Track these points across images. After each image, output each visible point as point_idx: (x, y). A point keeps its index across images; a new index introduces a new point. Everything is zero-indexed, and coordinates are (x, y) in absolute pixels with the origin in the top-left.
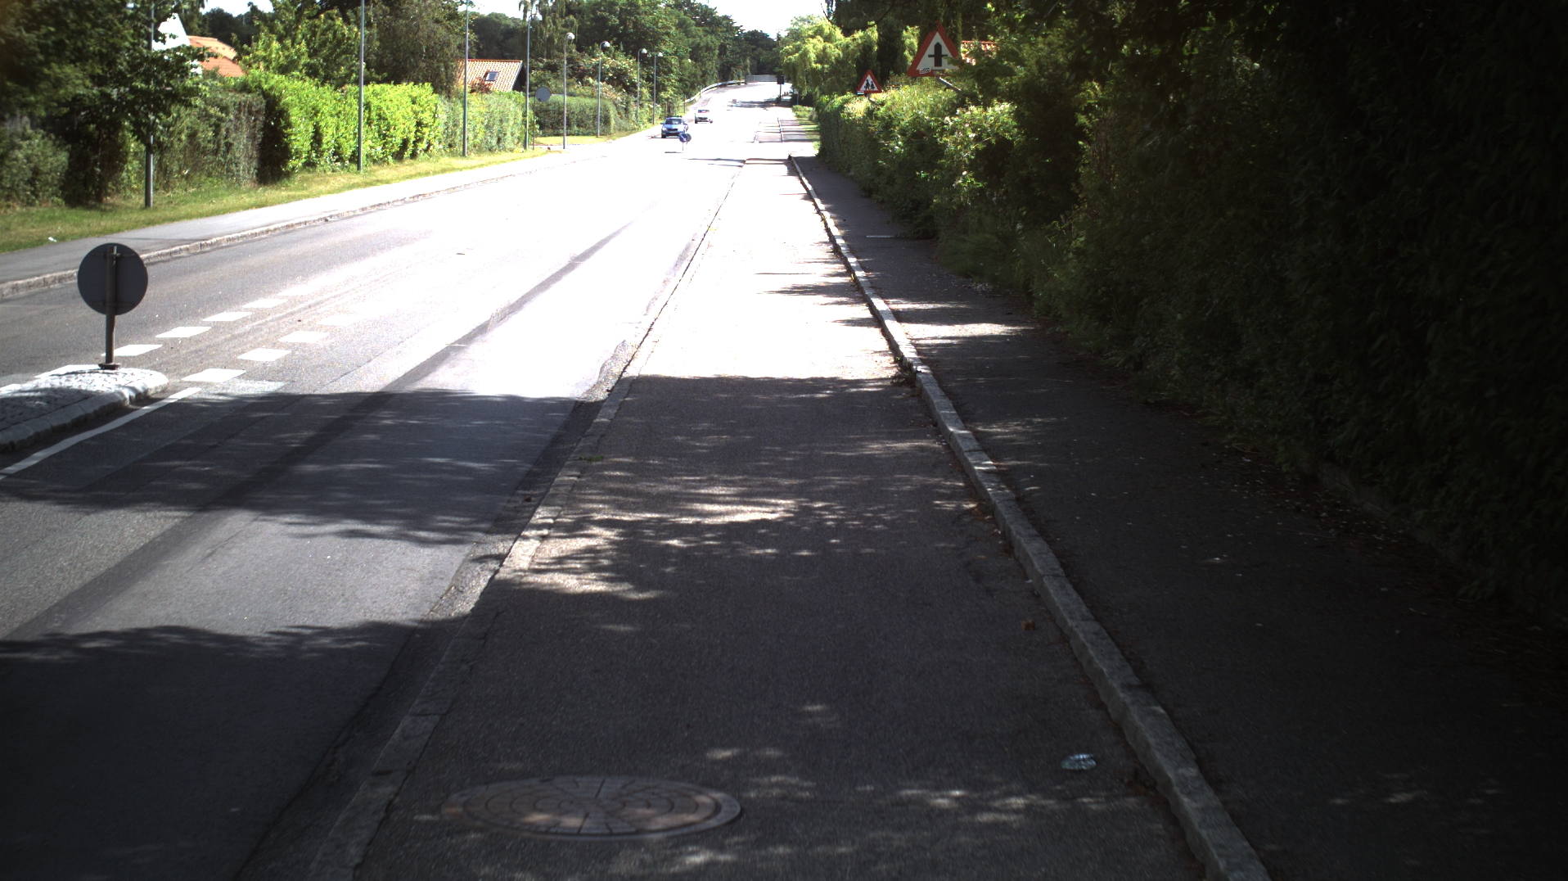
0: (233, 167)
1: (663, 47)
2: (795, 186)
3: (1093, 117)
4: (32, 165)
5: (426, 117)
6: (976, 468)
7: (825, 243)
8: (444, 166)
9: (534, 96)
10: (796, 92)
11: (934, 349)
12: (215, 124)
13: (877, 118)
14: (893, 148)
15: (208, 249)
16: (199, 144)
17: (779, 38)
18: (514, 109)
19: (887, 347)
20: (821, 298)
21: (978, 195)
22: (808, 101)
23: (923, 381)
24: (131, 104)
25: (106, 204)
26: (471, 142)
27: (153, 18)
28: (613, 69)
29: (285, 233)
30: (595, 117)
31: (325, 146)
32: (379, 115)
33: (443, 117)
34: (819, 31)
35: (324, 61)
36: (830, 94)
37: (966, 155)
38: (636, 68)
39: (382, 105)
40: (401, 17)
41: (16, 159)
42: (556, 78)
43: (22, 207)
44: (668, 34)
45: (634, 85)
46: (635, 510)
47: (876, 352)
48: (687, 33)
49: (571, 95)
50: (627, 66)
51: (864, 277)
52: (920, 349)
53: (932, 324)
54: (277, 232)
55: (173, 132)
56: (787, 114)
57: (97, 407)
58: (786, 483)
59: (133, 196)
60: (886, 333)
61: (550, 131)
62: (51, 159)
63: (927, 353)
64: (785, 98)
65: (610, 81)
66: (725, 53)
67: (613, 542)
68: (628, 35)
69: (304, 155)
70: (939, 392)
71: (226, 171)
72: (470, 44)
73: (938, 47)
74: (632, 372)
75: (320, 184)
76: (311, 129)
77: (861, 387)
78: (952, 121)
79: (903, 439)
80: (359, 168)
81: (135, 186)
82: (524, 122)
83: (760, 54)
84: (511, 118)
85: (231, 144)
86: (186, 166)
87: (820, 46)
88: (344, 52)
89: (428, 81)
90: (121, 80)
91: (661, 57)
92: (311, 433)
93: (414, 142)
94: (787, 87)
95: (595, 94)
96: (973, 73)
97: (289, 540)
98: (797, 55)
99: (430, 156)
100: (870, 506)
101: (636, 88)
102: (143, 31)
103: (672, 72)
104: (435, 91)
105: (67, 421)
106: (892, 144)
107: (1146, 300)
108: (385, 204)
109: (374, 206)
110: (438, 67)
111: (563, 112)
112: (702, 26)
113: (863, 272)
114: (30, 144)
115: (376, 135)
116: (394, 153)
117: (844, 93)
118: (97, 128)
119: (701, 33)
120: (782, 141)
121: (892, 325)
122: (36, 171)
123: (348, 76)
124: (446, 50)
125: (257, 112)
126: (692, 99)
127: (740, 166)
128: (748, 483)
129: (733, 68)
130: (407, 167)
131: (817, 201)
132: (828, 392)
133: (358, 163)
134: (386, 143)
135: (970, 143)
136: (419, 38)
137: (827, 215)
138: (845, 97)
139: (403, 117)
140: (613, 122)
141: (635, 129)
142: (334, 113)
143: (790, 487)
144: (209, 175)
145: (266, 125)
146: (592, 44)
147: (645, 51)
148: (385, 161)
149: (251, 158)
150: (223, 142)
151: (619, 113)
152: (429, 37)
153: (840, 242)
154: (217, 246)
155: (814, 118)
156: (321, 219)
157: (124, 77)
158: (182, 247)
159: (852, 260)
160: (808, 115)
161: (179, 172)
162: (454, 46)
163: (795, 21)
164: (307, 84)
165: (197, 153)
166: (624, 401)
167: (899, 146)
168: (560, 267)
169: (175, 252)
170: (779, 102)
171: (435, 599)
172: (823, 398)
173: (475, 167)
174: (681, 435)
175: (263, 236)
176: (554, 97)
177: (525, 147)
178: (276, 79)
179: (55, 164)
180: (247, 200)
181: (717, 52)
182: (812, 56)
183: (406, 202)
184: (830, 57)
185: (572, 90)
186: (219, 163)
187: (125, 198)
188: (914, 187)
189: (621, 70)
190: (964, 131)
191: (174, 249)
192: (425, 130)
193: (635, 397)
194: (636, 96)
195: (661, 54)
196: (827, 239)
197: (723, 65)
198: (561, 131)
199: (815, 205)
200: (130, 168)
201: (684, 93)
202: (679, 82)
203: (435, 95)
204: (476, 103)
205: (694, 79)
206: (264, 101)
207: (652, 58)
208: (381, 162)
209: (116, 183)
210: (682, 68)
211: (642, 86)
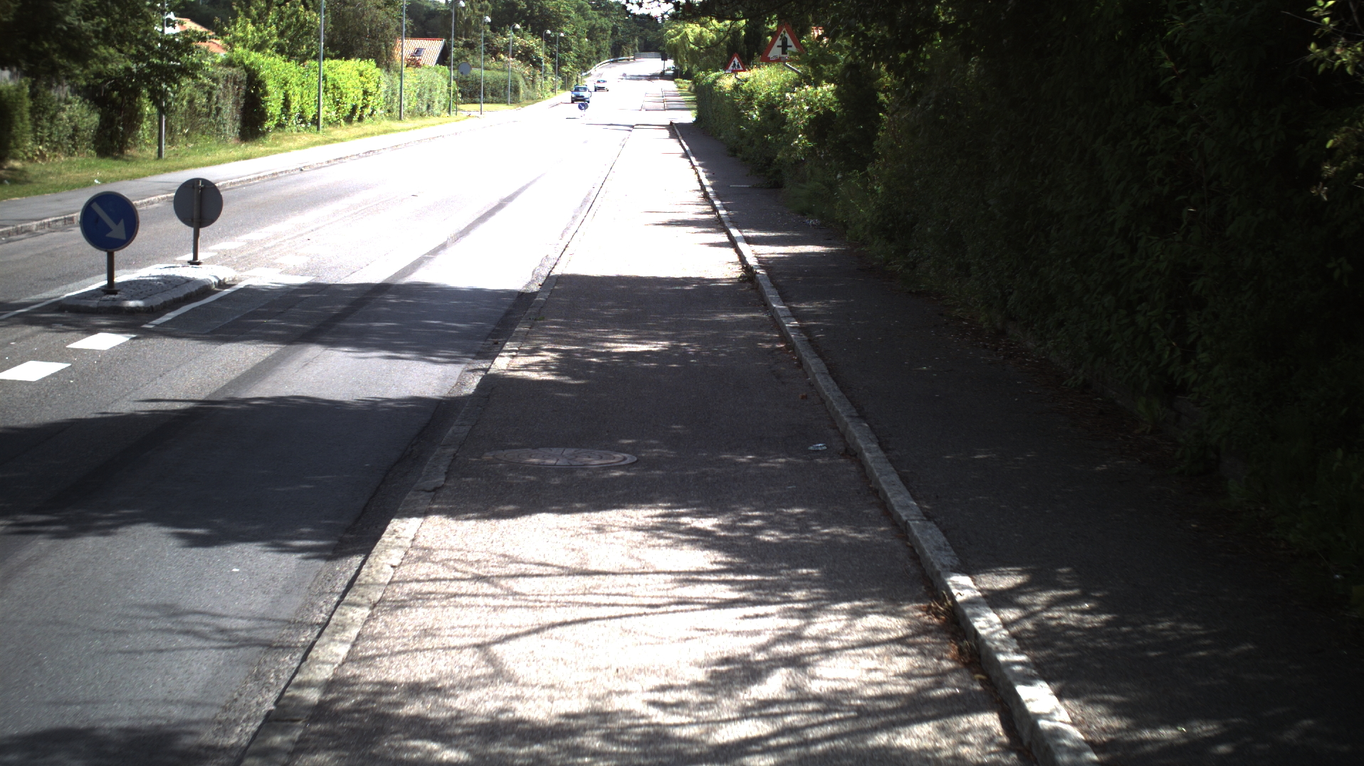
0: (221, 127)
1: (564, 28)
2: (675, 147)
3: (889, 95)
4: (73, 124)
5: (371, 87)
6: (787, 326)
7: (698, 190)
8: (385, 128)
9: (457, 69)
10: (678, 67)
12: (208, 92)
13: (741, 91)
16: (196, 108)
17: (663, 21)
18: (440, 80)
19: (738, 259)
21: (810, 153)
22: (688, 76)
23: (760, 279)
24: (148, 75)
25: (128, 156)
26: (406, 108)
27: (166, 8)
28: (522, 47)
29: (272, 179)
30: (506, 87)
31: (292, 111)
32: (334, 85)
33: (384, 87)
35: (289, 41)
36: (706, 70)
37: (801, 124)
38: (541, 47)
39: (336, 77)
40: (348, 4)
41: (61, 119)
42: (474, 54)
43: (66, 157)
44: (568, 17)
45: (539, 60)
46: (568, 345)
47: (730, 263)
48: (584, 16)
49: (486, 69)
50: (534, 45)
51: (725, 215)
52: (760, 260)
55: (178, 98)
56: (670, 86)
57: (197, 288)
59: (148, 150)
61: (471, 99)
62: (86, 120)
63: (763, 262)
64: (668, 72)
65: (519, 57)
66: (617, 34)
67: (557, 359)
68: (534, 18)
69: (276, 118)
70: (769, 284)
71: (216, 131)
72: (406, 26)
73: (785, 40)
74: (556, 273)
75: (289, 142)
76: (282, 97)
78: (791, 96)
79: (743, 312)
80: (318, 129)
81: (148, 142)
82: (449, 92)
83: (648, 34)
84: (439, 88)
85: (220, 109)
86: (186, 126)
87: (698, 30)
88: (306, 33)
89: (371, 57)
90: (140, 57)
91: (562, 37)
92: (344, 306)
93: (361, 108)
94: (670, 63)
95: (507, 68)
97: (352, 360)
98: (678, 37)
99: (374, 120)
100: (717, 345)
101: (541, 63)
103: (572, 50)
104: (377, 66)
105: (181, 295)
106: (751, 113)
108: (344, 158)
109: (336, 159)
110: (380, 46)
111: (480, 83)
112: (597, 10)
113: (725, 211)
114: (71, 107)
115: (332, 102)
116: (345, 117)
117: (717, 71)
118: (120, 95)
119: (596, 16)
120: (665, 110)
121: (743, 246)
122: (75, 129)
123: (309, 53)
124: (386, 31)
125: (240, 82)
126: (588, 72)
127: (629, 131)
128: (636, 334)
129: (623, 47)
130: (355, 129)
131: (693, 159)
133: (318, 124)
134: (339, 109)
136: (364, 21)
137: (700, 169)
138: (718, 73)
139: (353, 87)
140: (522, 91)
141: (540, 98)
142: (299, 83)
143: (665, 336)
144: (203, 133)
145: (247, 93)
146: (505, 26)
147: (549, 32)
148: (338, 124)
149: (235, 120)
150: (214, 107)
151: (527, 84)
152: (372, 20)
153: (709, 189)
155: (692, 90)
159: (717, 203)
160: (687, 86)
161: (181, 131)
162: (393, 28)
164: (277, 60)
165: (194, 115)
167: (756, 115)
168: (492, 206)
170: (663, 76)
171: (450, 388)
172: (689, 289)
173: (410, 129)
174: (594, 308)
176: (475, 71)
177: (449, 112)
178: (254, 55)
179: (91, 123)
180: (235, 154)
181: (610, 32)
182: (691, 38)
183: (360, 157)
184: (706, 40)
185: (487, 64)
186: (211, 124)
187: (141, 151)
188: (764, 147)
189: (528, 48)
190: (800, 105)
192: (370, 98)
194: (541, 70)
195: (562, 35)
196: (699, 188)
197: (615, 44)
198: (478, 100)
199: (691, 162)
200: (145, 127)
201: (582, 67)
202: (577, 58)
203: (379, 69)
204: (410, 75)
205: (589, 56)
206: (246, 74)
207: (555, 38)
208: (334, 124)
209: (135, 139)
210: (580, 46)
211: (546, 62)
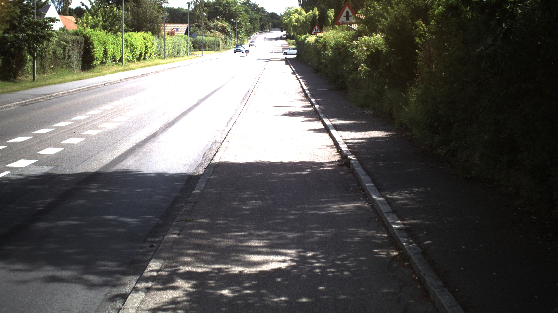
0: (71, 64)
1: (239, 18)
2: (288, 69)
3: (423, 39)
5: (149, 44)
6: (394, 226)
7: (301, 92)
8: (156, 63)
9: (191, 37)
10: (288, 34)
11: (355, 145)
12: (63, 48)
13: (320, 43)
14: (328, 55)
15: (52, 98)
16: (57, 55)
17: (281, 15)
18: (183, 41)
19: (333, 143)
20: (301, 118)
21: (368, 74)
22: (292, 38)
23: (354, 165)
24: (26, 41)
25: (18, 80)
26: (167, 54)
27: (35, 6)
28: (221, 26)
30: (214, 44)
31: (108, 56)
32: (131, 44)
33: (156, 44)
34: (296, 11)
35: (109, 24)
36: (300, 34)
37: (363, 58)
38: (229, 26)
39: (132, 40)
40: (140, 8)
42: (200, 30)
44: (241, 14)
45: (229, 32)
47: (328, 146)
48: (248, 13)
49: (206, 36)
50: (226, 25)
51: (318, 108)
52: (350, 146)
53: (351, 131)
54: (84, 90)
55: (46, 51)
56: (285, 42)
58: (291, 236)
59: (30, 76)
60: (331, 136)
61: (198, 49)
63: (353, 148)
64: (284, 36)
65: (220, 31)
66: (262, 21)
67: (188, 294)
68: (226, 14)
69: (100, 59)
70: (363, 172)
71: (69, 66)
72: (166, 17)
73: (347, 13)
74: (216, 160)
75: (106, 70)
76: (103, 49)
77: (324, 167)
78: (356, 42)
79: (349, 201)
80: (122, 64)
81: (30, 72)
82: (187, 46)
83: (275, 21)
84: (183, 45)
85: (70, 56)
86: (52, 64)
87: (297, 17)
88: (117, 20)
89: (150, 31)
90: (22, 31)
91: (238, 22)
92: (52, 200)
93: (144, 54)
94: (284, 33)
95: (214, 36)
96: (364, 22)
98: (288, 20)
99: (151, 59)
100: (339, 255)
101: (229, 33)
102: (31, 11)
103: (243, 27)
107: (456, 124)
108: (130, 78)
109: (125, 79)
110: (154, 26)
111: (202, 42)
112: (253, 11)
113: (318, 106)
115: (130, 51)
116: (137, 58)
117: (305, 34)
118: (14, 50)
119: (253, 14)
121: (333, 132)
123: (118, 29)
124: (157, 19)
125: (81, 43)
126: (250, 37)
127: (267, 61)
128: (270, 237)
129: (265, 26)
130: (142, 63)
131: (297, 75)
132: (308, 170)
133: (122, 62)
134: (133, 54)
135: (364, 52)
136: (147, 15)
137: (301, 80)
139: (140, 44)
140: (221, 46)
141: (229, 48)
142: (112, 43)
143: (293, 239)
144: (61, 67)
145: (85, 48)
146: (214, 18)
147: (232, 20)
148: (133, 61)
149: (79, 61)
150: (67, 55)
151: (223, 43)
152: (151, 15)
153: (307, 92)
154: (57, 97)
155: (294, 43)
156: (103, 84)
157: (24, 29)
158: (41, 97)
159: (313, 100)
160: (292, 43)
161: (49, 66)
162: (160, 18)
163: (287, 9)
164: (102, 32)
165: (56, 59)
166: (210, 178)
167: (330, 53)
168: (194, 104)
169: (38, 100)
170: (281, 38)
172: (306, 174)
173: (168, 63)
174: (236, 202)
175: (77, 92)
176: (199, 37)
177: (188, 55)
178: (89, 30)
181: (259, 20)
182: (294, 20)
183: (138, 77)
184: (300, 21)
185: (206, 34)
186: (66, 63)
187: (26, 77)
188: (336, 70)
189: (224, 27)
190: (362, 47)
191: (37, 98)
192: (149, 49)
193: (216, 175)
194: (229, 36)
195: (238, 21)
196: (302, 90)
197: (261, 25)
198: (202, 49)
199: (296, 76)
200: (28, 65)
201: (247, 35)
202: (245, 31)
203: (153, 36)
204: (169, 40)
205: (250, 30)
206: (84, 39)
207: (235, 23)
208: (132, 61)
209: (22, 71)
210: (246, 26)
211: (232, 32)
